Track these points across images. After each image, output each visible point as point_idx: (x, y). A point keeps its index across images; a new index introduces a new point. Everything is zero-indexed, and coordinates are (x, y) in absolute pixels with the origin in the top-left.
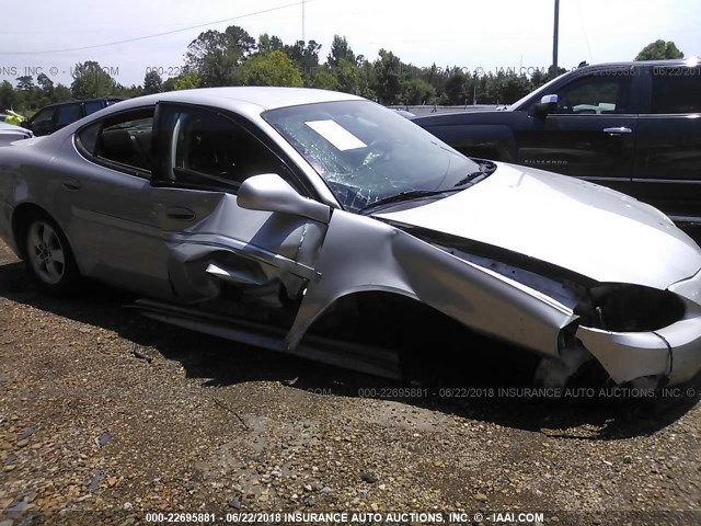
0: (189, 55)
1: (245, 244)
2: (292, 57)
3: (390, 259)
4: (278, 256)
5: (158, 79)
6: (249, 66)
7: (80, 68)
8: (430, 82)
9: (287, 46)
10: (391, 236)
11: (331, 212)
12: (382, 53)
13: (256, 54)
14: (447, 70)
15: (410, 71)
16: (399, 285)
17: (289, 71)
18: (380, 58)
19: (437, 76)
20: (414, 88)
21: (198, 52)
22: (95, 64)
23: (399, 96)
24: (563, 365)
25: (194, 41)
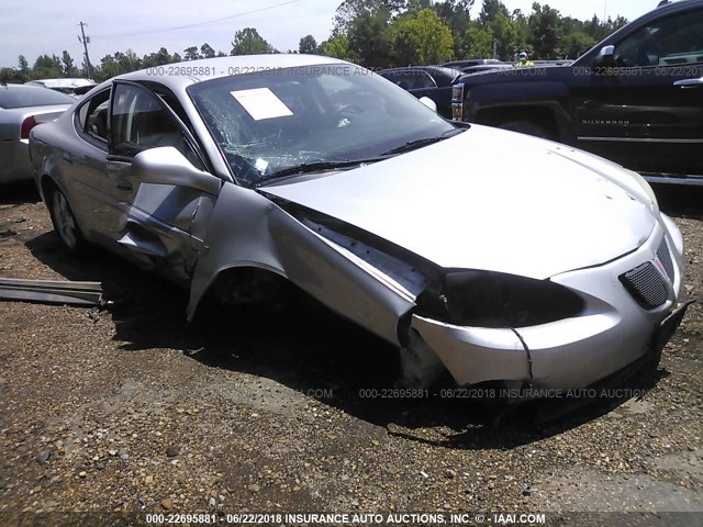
0: (338, 18)
1: (148, 216)
2: (443, 15)
3: (266, 235)
4: (174, 229)
5: (314, 43)
6: (397, 26)
7: (239, 36)
8: (591, 35)
9: (437, 4)
10: (268, 211)
11: (223, 184)
12: (536, 7)
13: (406, 13)
14: (609, 21)
15: (570, 23)
16: (272, 262)
17: (437, 29)
18: (535, 12)
19: (600, 27)
20: (575, 41)
21: (347, 14)
22: (254, 30)
23: (557, 50)
24: (416, 356)
25: (343, 4)
